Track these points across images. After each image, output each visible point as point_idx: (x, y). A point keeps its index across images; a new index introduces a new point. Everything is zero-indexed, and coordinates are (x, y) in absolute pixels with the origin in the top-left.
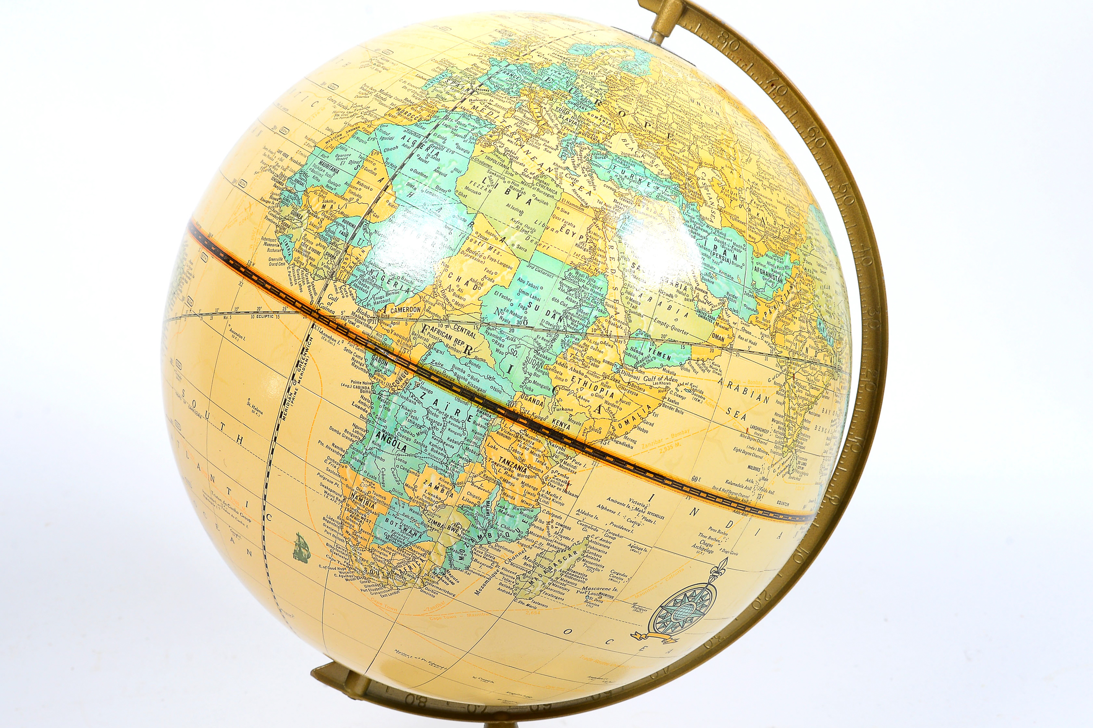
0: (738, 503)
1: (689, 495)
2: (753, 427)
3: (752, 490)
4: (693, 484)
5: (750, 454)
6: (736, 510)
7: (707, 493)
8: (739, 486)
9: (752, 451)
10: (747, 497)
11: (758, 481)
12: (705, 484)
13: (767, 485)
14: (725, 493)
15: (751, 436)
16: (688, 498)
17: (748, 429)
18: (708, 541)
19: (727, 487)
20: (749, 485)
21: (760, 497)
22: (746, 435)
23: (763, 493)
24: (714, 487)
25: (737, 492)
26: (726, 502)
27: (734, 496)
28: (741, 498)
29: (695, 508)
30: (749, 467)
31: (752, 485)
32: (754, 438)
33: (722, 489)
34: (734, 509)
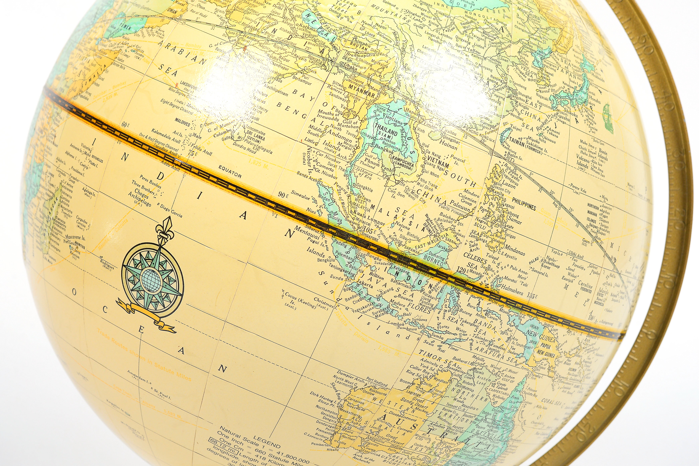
0: (166, 154)
1: (120, 139)
2: (184, 83)
3: (181, 143)
4: (123, 129)
5: (178, 107)
6: (165, 161)
7: (134, 139)
8: (165, 136)
9: (180, 105)
10: (176, 150)
11: (188, 137)
12: (132, 130)
13: (199, 143)
14: (151, 141)
15: (179, 91)
16: (119, 143)
17: (177, 85)
18: (143, 191)
19: (154, 136)
20: (178, 138)
21: (192, 153)
22: (174, 89)
23: (196, 150)
24: (141, 134)
25: (163, 143)
26: (154, 151)
27: (160, 146)
28: (169, 150)
29: (125, 153)
30: (177, 119)
31: (182, 139)
32: (184, 93)
33: (148, 137)
34: (162, 160)
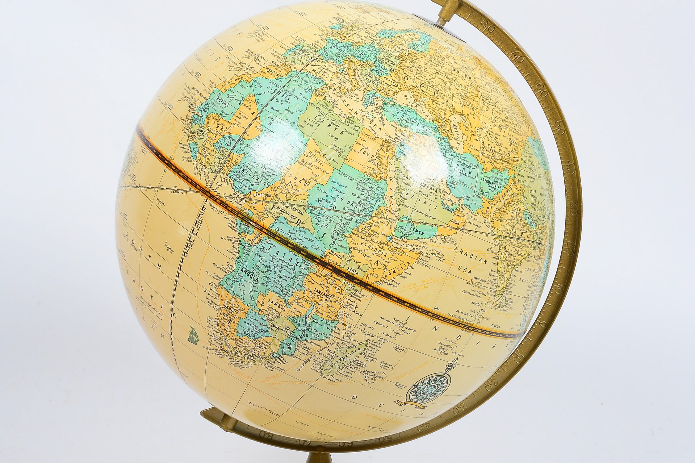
0: (464, 325)
1: (432, 318)
2: (476, 278)
3: (474, 317)
4: (435, 312)
5: (473, 295)
6: (463, 329)
7: (444, 318)
8: (465, 314)
9: (474, 293)
10: (471, 321)
11: (479, 312)
12: (442, 312)
13: (484, 314)
14: (455, 318)
15: (474, 284)
16: (431, 320)
17: (472, 279)
18: (444, 347)
19: (457, 314)
20: (472, 314)
21: (479, 321)
22: (471, 283)
23: (481, 319)
24: (449, 314)
25: (463, 318)
26: (457, 324)
27: (462, 320)
28: (467, 322)
29: (436, 327)
30: (472, 303)
31: (474, 314)
32: (476, 285)
33: (453, 316)
34: (462, 328)
